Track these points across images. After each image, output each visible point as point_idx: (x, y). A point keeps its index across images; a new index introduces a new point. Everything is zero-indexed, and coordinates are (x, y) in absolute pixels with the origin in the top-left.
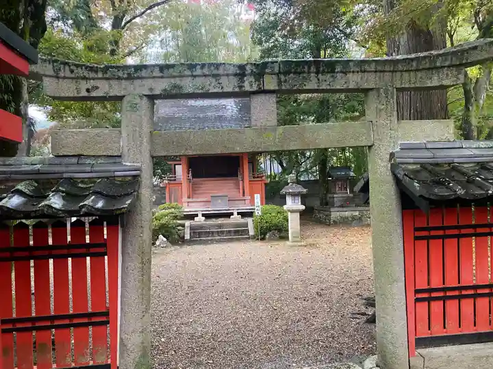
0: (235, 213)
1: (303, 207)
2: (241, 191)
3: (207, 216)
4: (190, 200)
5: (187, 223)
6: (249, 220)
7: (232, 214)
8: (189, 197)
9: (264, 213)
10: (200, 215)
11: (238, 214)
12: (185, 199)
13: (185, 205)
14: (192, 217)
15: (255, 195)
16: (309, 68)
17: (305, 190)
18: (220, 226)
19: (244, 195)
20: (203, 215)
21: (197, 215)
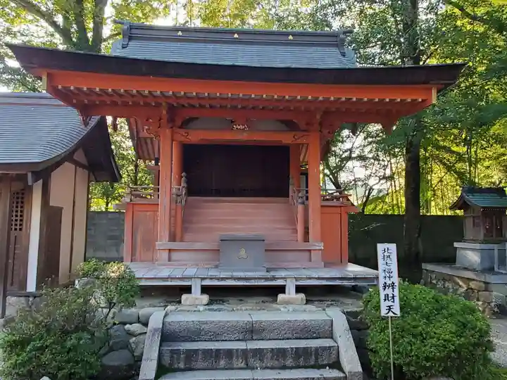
0: (291, 289)
2: (300, 228)
3: (217, 294)
5: (157, 315)
7: (282, 289)
8: (173, 238)
10: (196, 289)
11: (299, 289)
12: (163, 242)
14: (174, 293)
18: (252, 331)
19: (306, 239)
20: (205, 290)
21: (188, 290)
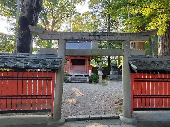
1: (103, 74)
3: (76, 76)
4: (71, 71)
5: (70, 77)
6: (88, 78)
7: (83, 75)
9: (92, 75)
11: (85, 75)
13: (70, 72)
14: (71, 75)
15: (90, 70)
16: (108, 34)
17: (104, 69)
18: (79, 78)
19: (86, 70)
20: (74, 75)
21: (73, 75)
